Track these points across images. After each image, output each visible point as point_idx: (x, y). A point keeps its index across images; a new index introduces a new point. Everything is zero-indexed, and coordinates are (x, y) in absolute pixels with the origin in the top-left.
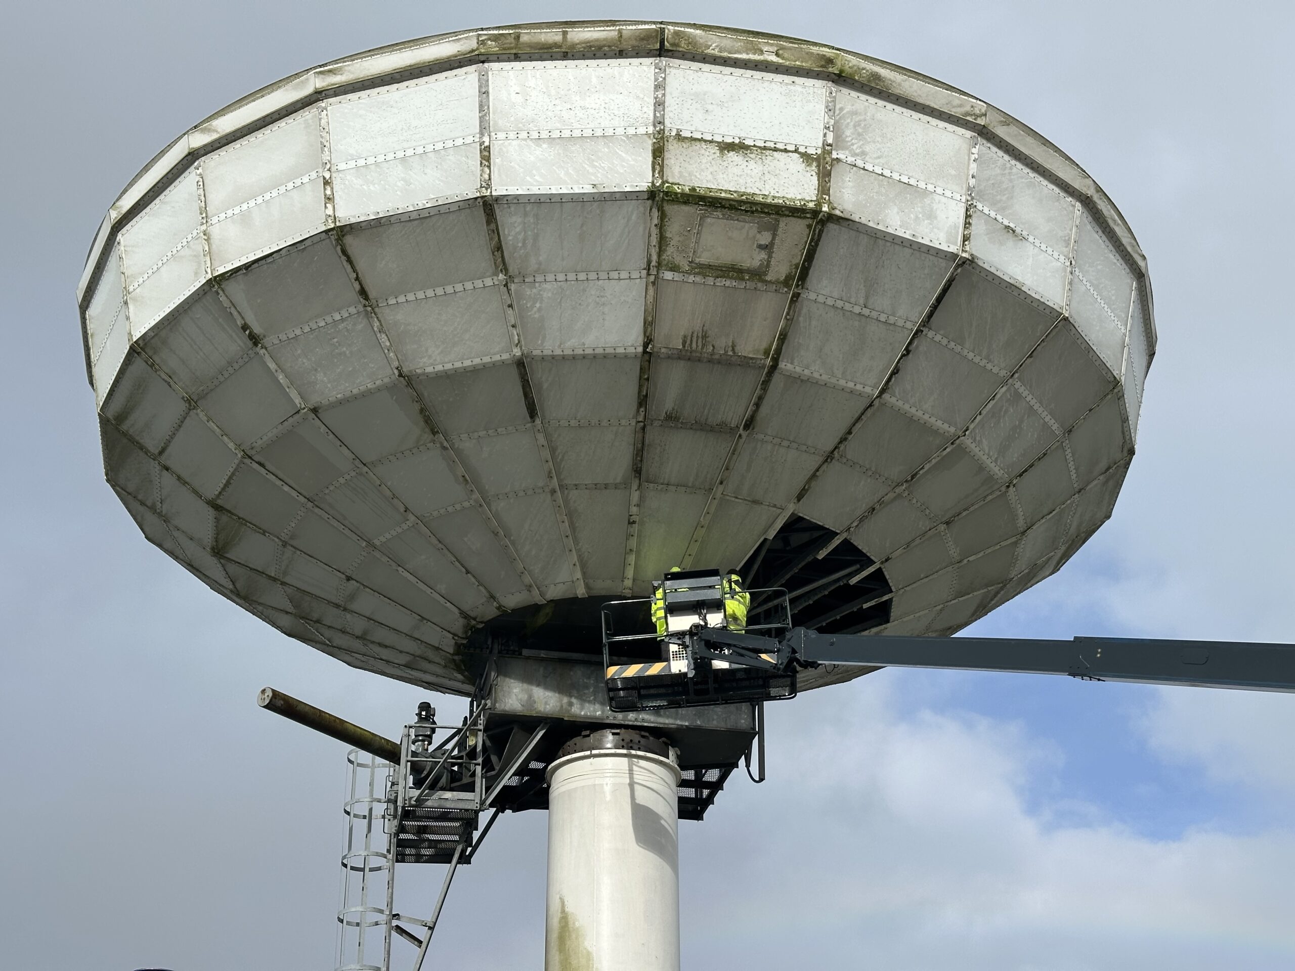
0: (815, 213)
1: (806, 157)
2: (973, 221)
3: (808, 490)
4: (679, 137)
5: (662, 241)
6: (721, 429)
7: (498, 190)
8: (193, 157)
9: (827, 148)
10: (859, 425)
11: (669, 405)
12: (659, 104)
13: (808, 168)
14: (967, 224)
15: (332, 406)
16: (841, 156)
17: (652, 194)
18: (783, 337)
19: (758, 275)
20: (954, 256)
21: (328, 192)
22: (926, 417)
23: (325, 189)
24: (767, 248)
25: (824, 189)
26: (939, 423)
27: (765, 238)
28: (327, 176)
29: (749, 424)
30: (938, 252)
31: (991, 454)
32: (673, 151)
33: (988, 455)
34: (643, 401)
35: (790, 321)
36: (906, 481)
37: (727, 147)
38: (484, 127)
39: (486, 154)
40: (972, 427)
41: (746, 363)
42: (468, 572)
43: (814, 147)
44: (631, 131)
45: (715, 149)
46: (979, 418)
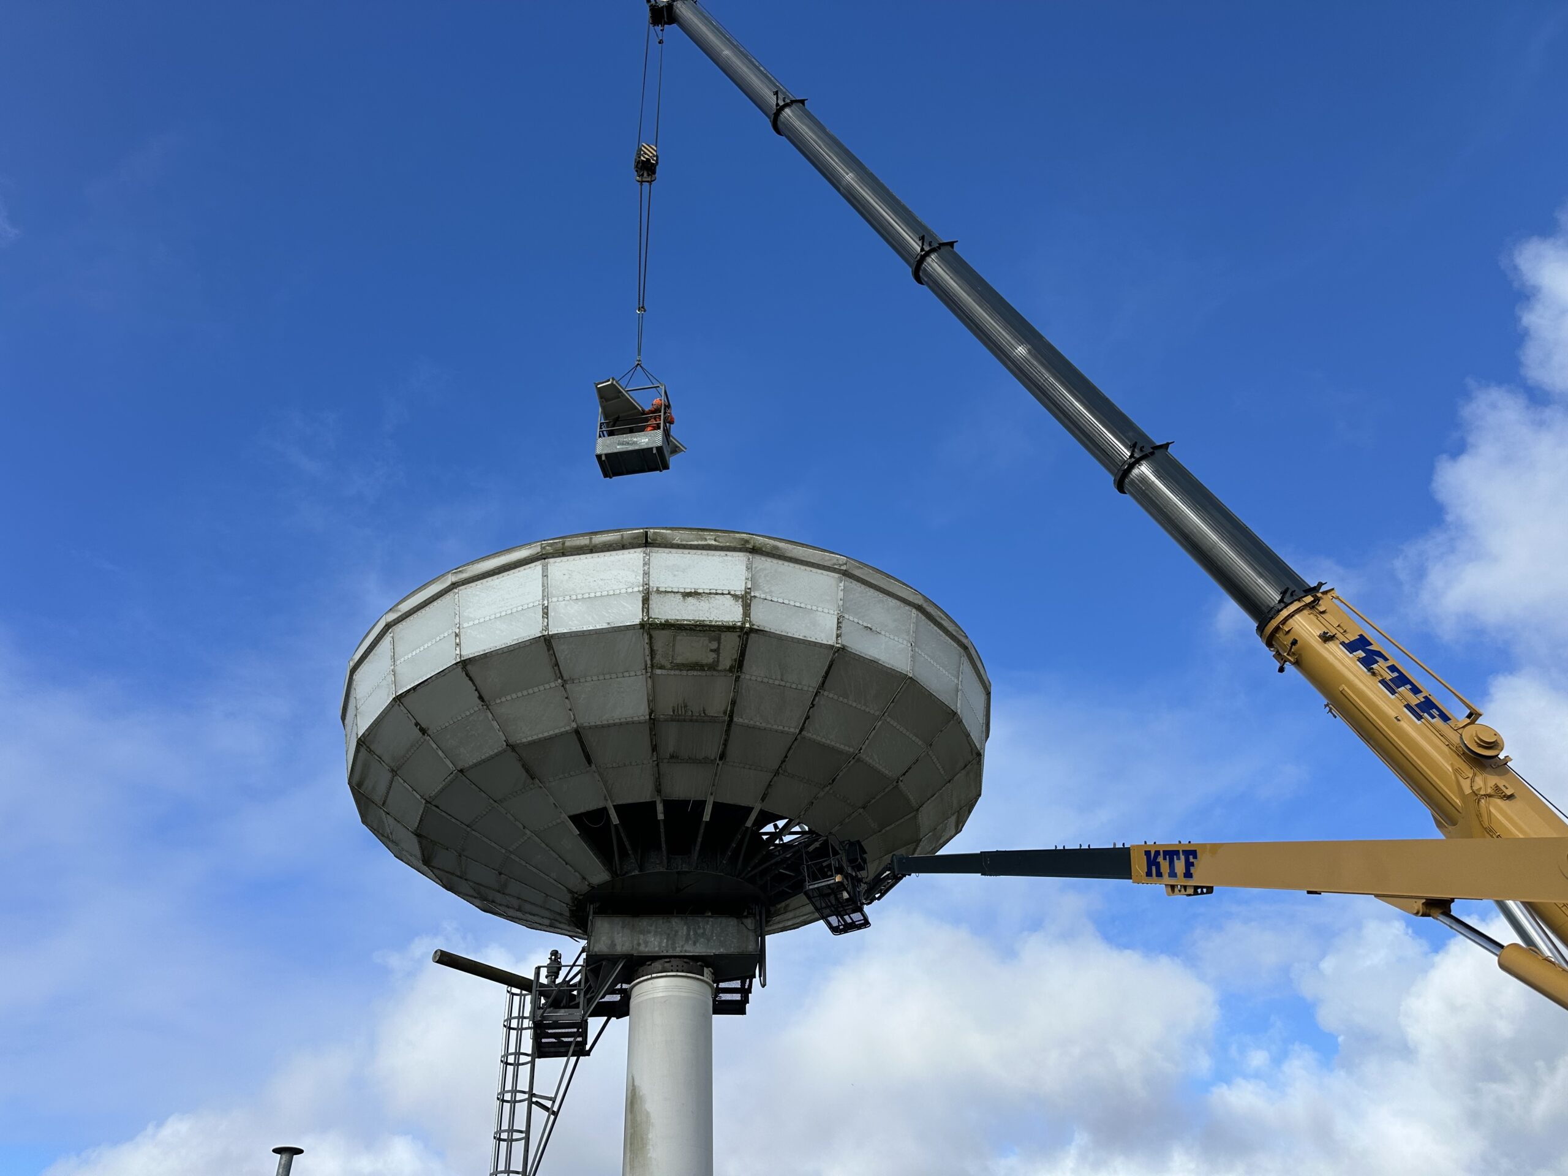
0: (742, 628)
1: (735, 597)
2: (843, 625)
3: (767, 794)
4: (658, 592)
5: (652, 652)
6: (706, 761)
7: (553, 631)
8: (388, 626)
9: (748, 591)
10: (791, 752)
11: (671, 749)
12: (646, 574)
13: (737, 603)
14: (839, 627)
15: (471, 767)
16: (757, 594)
17: (642, 625)
18: (733, 703)
19: (713, 667)
20: (832, 647)
21: (458, 641)
22: (833, 743)
23: (456, 639)
24: (717, 651)
25: (747, 613)
26: (842, 747)
27: (714, 645)
28: (457, 631)
29: (722, 757)
30: (821, 645)
31: (881, 763)
32: (654, 600)
33: (879, 763)
34: (654, 748)
35: (736, 692)
36: (830, 784)
37: (687, 595)
38: (545, 595)
39: (546, 611)
40: (864, 747)
41: (713, 720)
42: (567, 864)
43: (739, 588)
44: (630, 590)
45: (679, 596)
46: (867, 742)
